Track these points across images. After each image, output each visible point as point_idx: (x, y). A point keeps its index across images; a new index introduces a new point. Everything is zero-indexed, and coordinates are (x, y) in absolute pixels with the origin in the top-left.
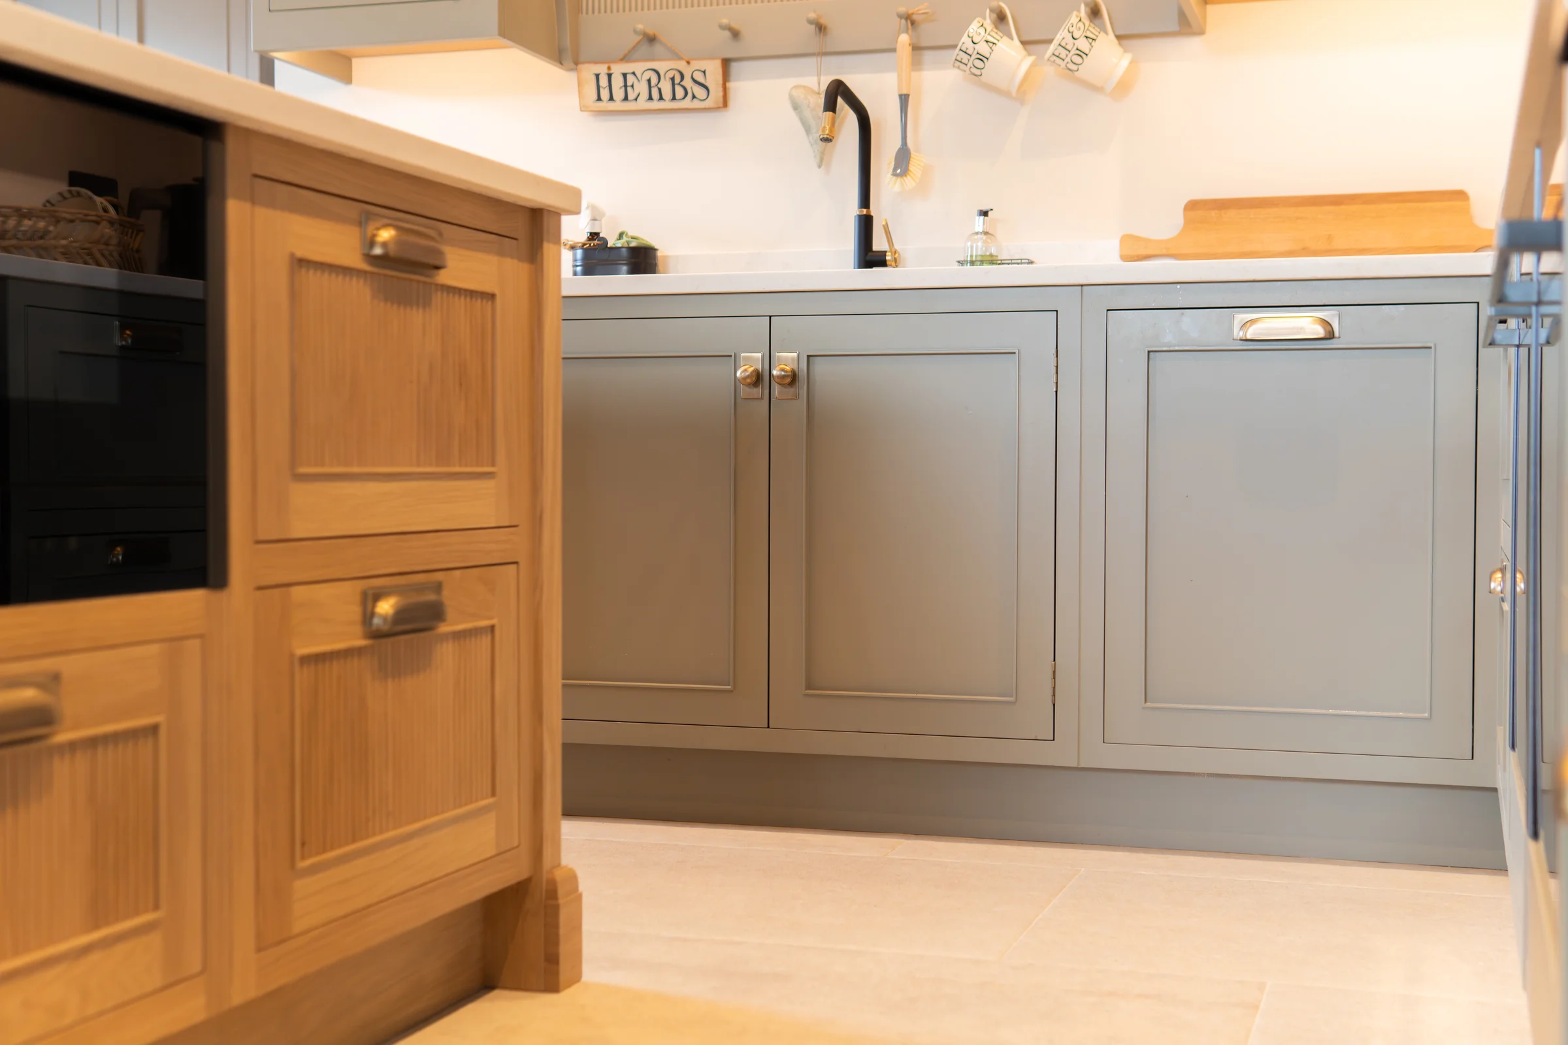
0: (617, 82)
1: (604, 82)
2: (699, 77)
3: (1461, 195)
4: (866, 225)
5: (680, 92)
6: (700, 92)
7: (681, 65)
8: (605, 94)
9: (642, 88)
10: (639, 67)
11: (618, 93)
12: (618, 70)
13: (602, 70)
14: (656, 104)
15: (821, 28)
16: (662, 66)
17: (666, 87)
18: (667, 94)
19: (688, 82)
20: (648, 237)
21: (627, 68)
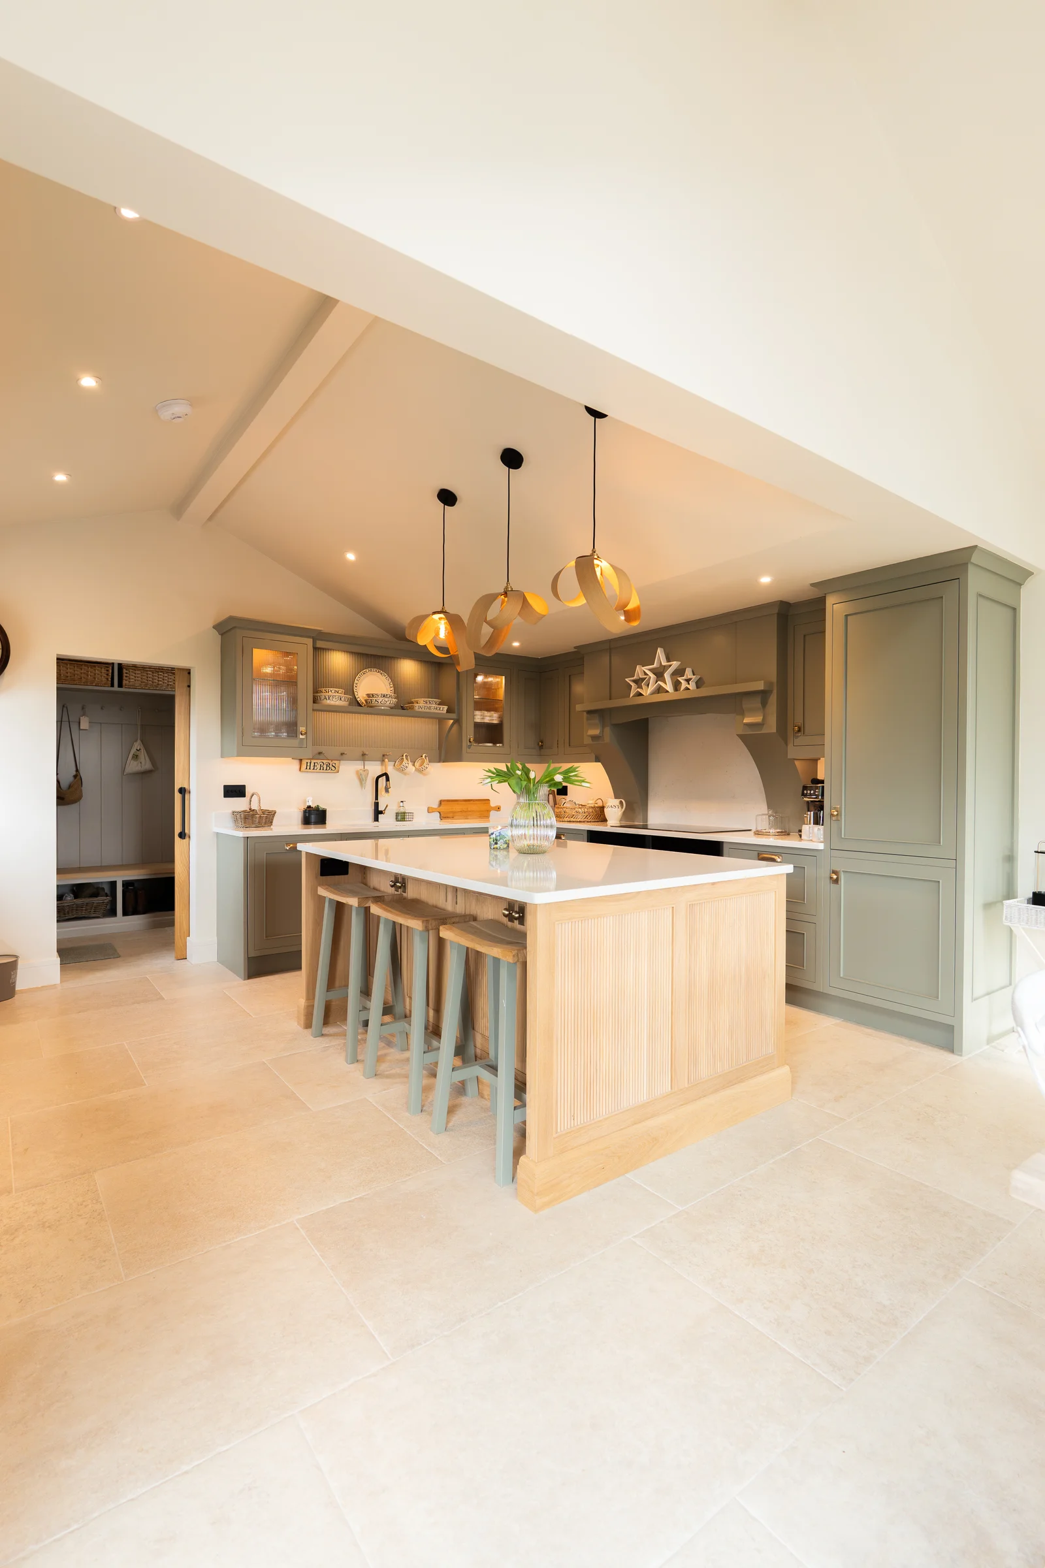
0: (312, 765)
1: (309, 764)
2: (334, 765)
3: (489, 800)
4: (377, 805)
5: (328, 768)
6: (333, 768)
7: (330, 762)
8: (308, 768)
9: (319, 767)
10: (319, 761)
11: (312, 768)
12: (313, 761)
13: (309, 761)
14: (321, 771)
15: (364, 755)
16: (324, 761)
17: (325, 766)
18: (325, 769)
19: (331, 766)
20: (322, 806)
21: (315, 761)
